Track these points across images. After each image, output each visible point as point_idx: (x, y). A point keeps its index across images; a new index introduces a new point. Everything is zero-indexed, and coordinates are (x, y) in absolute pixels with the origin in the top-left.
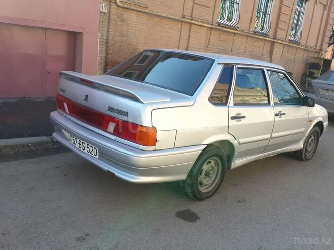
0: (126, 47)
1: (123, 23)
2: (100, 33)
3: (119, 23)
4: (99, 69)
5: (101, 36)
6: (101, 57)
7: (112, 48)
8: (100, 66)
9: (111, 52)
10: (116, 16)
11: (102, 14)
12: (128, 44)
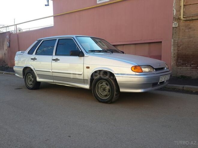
0: (193, 45)
1: (190, 30)
2: (173, 39)
3: (187, 30)
4: (173, 60)
5: (174, 41)
6: (175, 53)
7: (181, 47)
8: (174, 59)
9: (181, 49)
10: (184, 27)
11: (175, 28)
12: (195, 43)
